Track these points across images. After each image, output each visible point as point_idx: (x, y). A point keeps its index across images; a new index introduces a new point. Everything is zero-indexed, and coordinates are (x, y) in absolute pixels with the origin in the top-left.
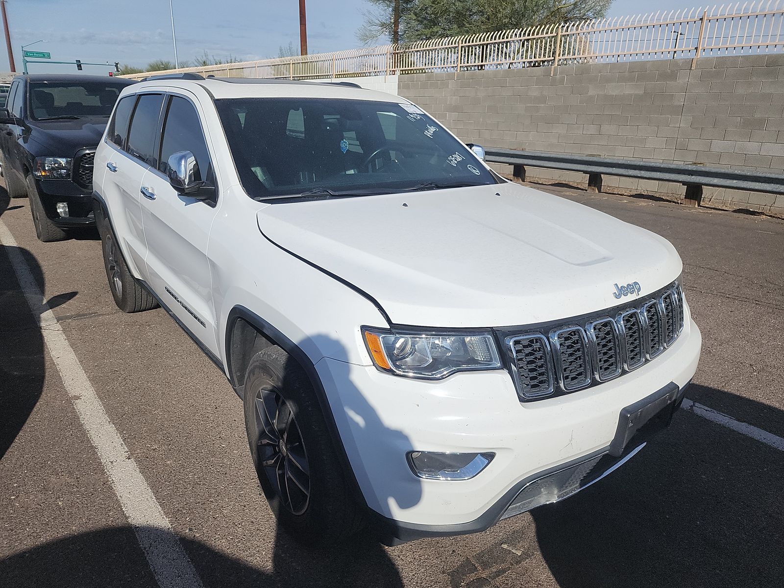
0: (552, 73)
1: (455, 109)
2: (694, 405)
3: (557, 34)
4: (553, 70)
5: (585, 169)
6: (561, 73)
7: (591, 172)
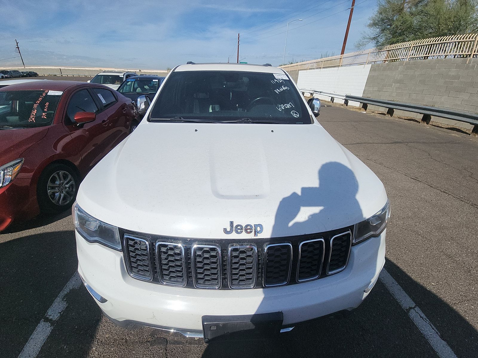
0: (468, 62)
1: (400, 81)
2: (415, 307)
3: (475, 40)
4: (468, 60)
5: (472, 122)
6: (474, 62)
7: (476, 124)
